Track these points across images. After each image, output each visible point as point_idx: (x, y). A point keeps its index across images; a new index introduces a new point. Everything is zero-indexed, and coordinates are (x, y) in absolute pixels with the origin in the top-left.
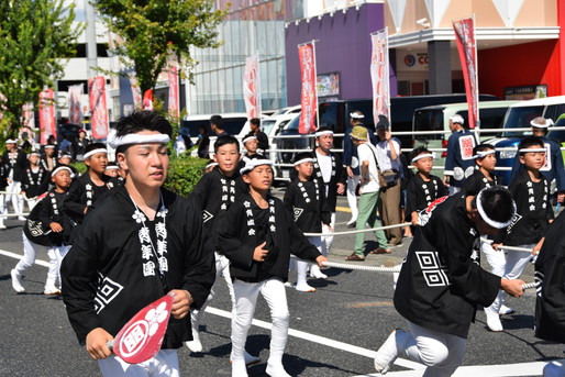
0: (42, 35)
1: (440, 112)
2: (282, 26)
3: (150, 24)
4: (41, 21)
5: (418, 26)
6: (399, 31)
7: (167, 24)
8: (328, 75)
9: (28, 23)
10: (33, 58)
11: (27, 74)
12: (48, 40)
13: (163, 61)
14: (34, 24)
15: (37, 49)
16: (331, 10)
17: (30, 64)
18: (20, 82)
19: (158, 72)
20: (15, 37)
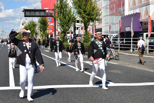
0: (70, 18)
1: (143, 34)
2: (120, 17)
3: (86, 16)
4: (70, 16)
5: (147, 17)
6: (143, 18)
7: (90, 16)
8: (129, 27)
9: (68, 16)
10: (68, 23)
11: (67, 26)
12: (71, 19)
13: (89, 23)
14: (69, 16)
15: (69, 21)
16: (130, 14)
17: (68, 24)
18: (66, 27)
19: (88, 26)
20: (65, 19)
